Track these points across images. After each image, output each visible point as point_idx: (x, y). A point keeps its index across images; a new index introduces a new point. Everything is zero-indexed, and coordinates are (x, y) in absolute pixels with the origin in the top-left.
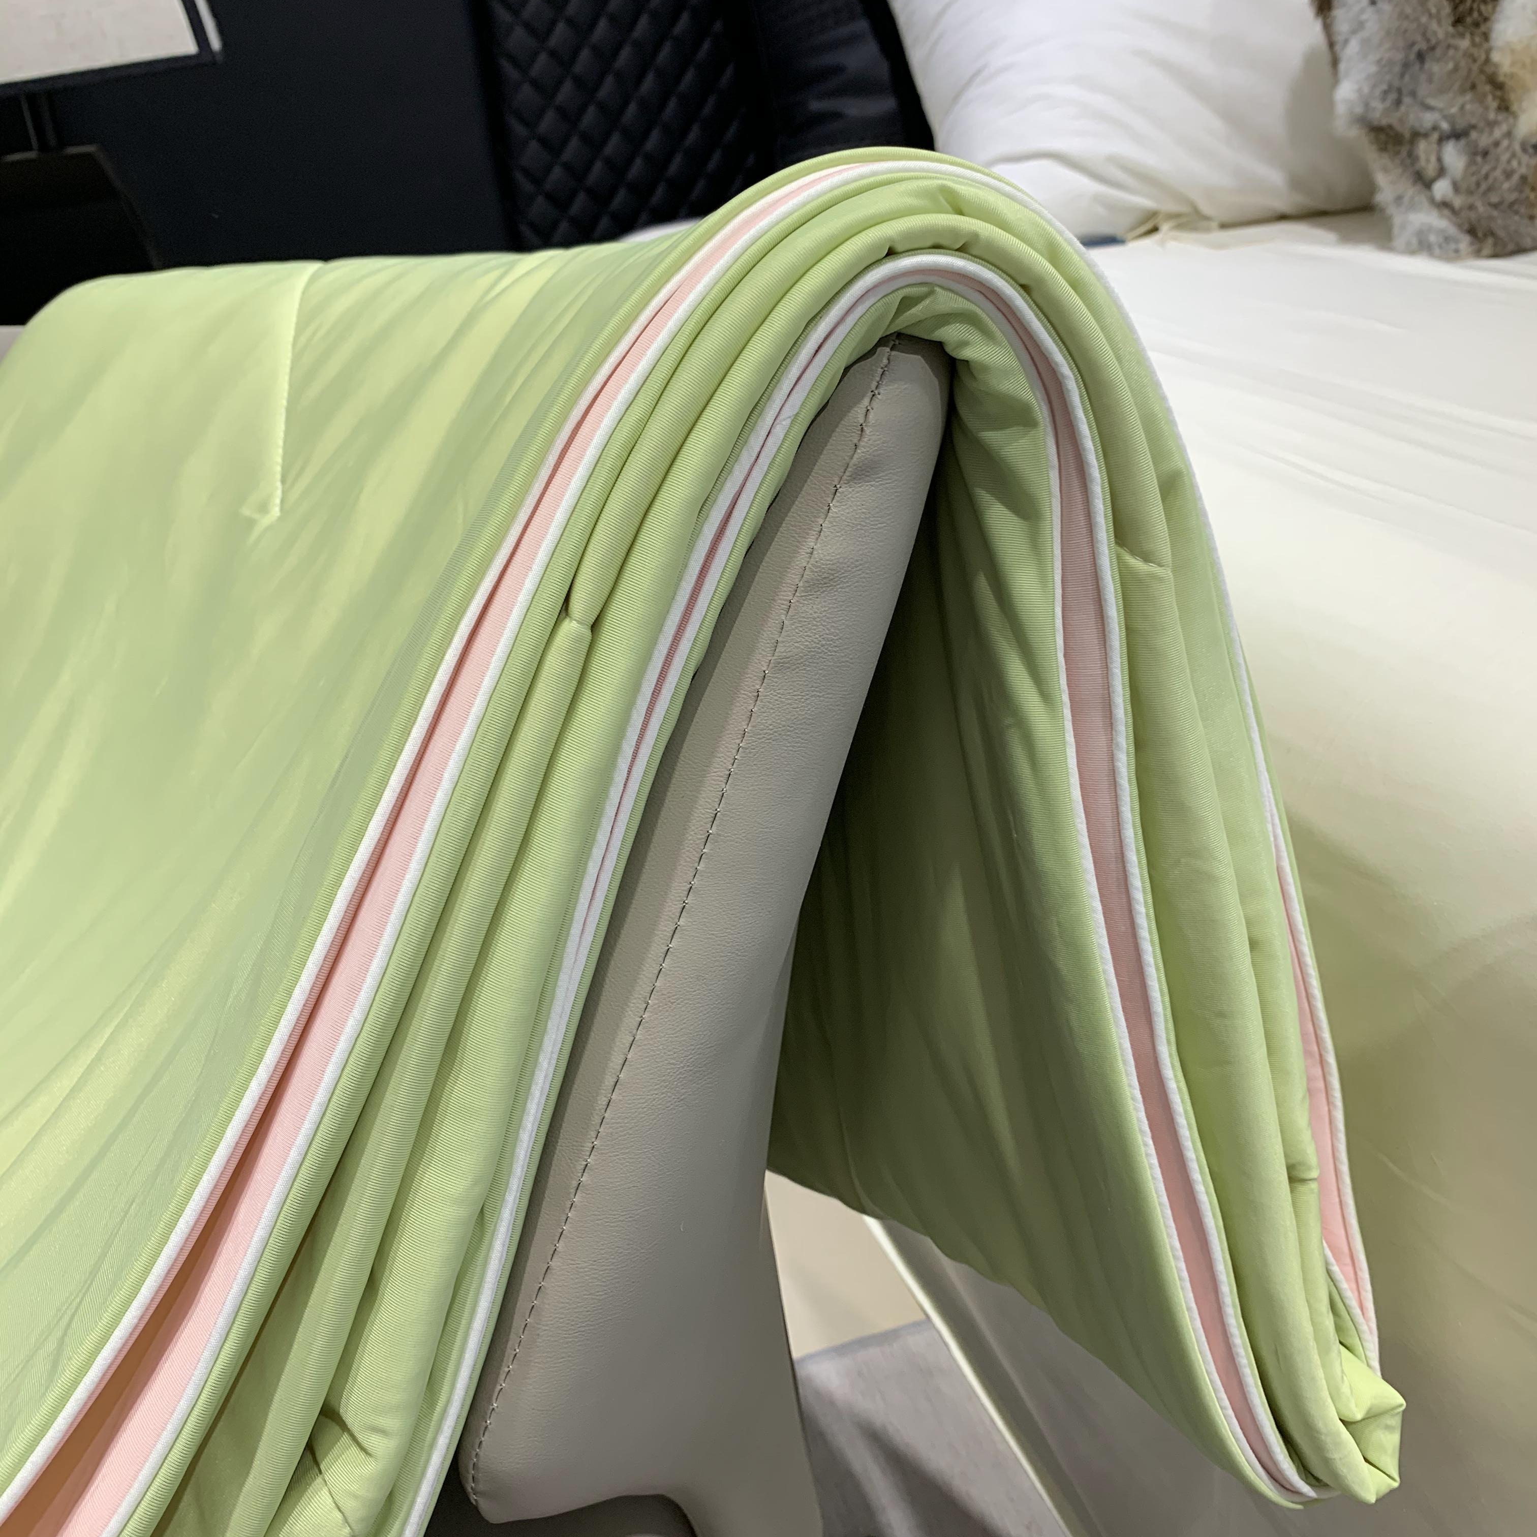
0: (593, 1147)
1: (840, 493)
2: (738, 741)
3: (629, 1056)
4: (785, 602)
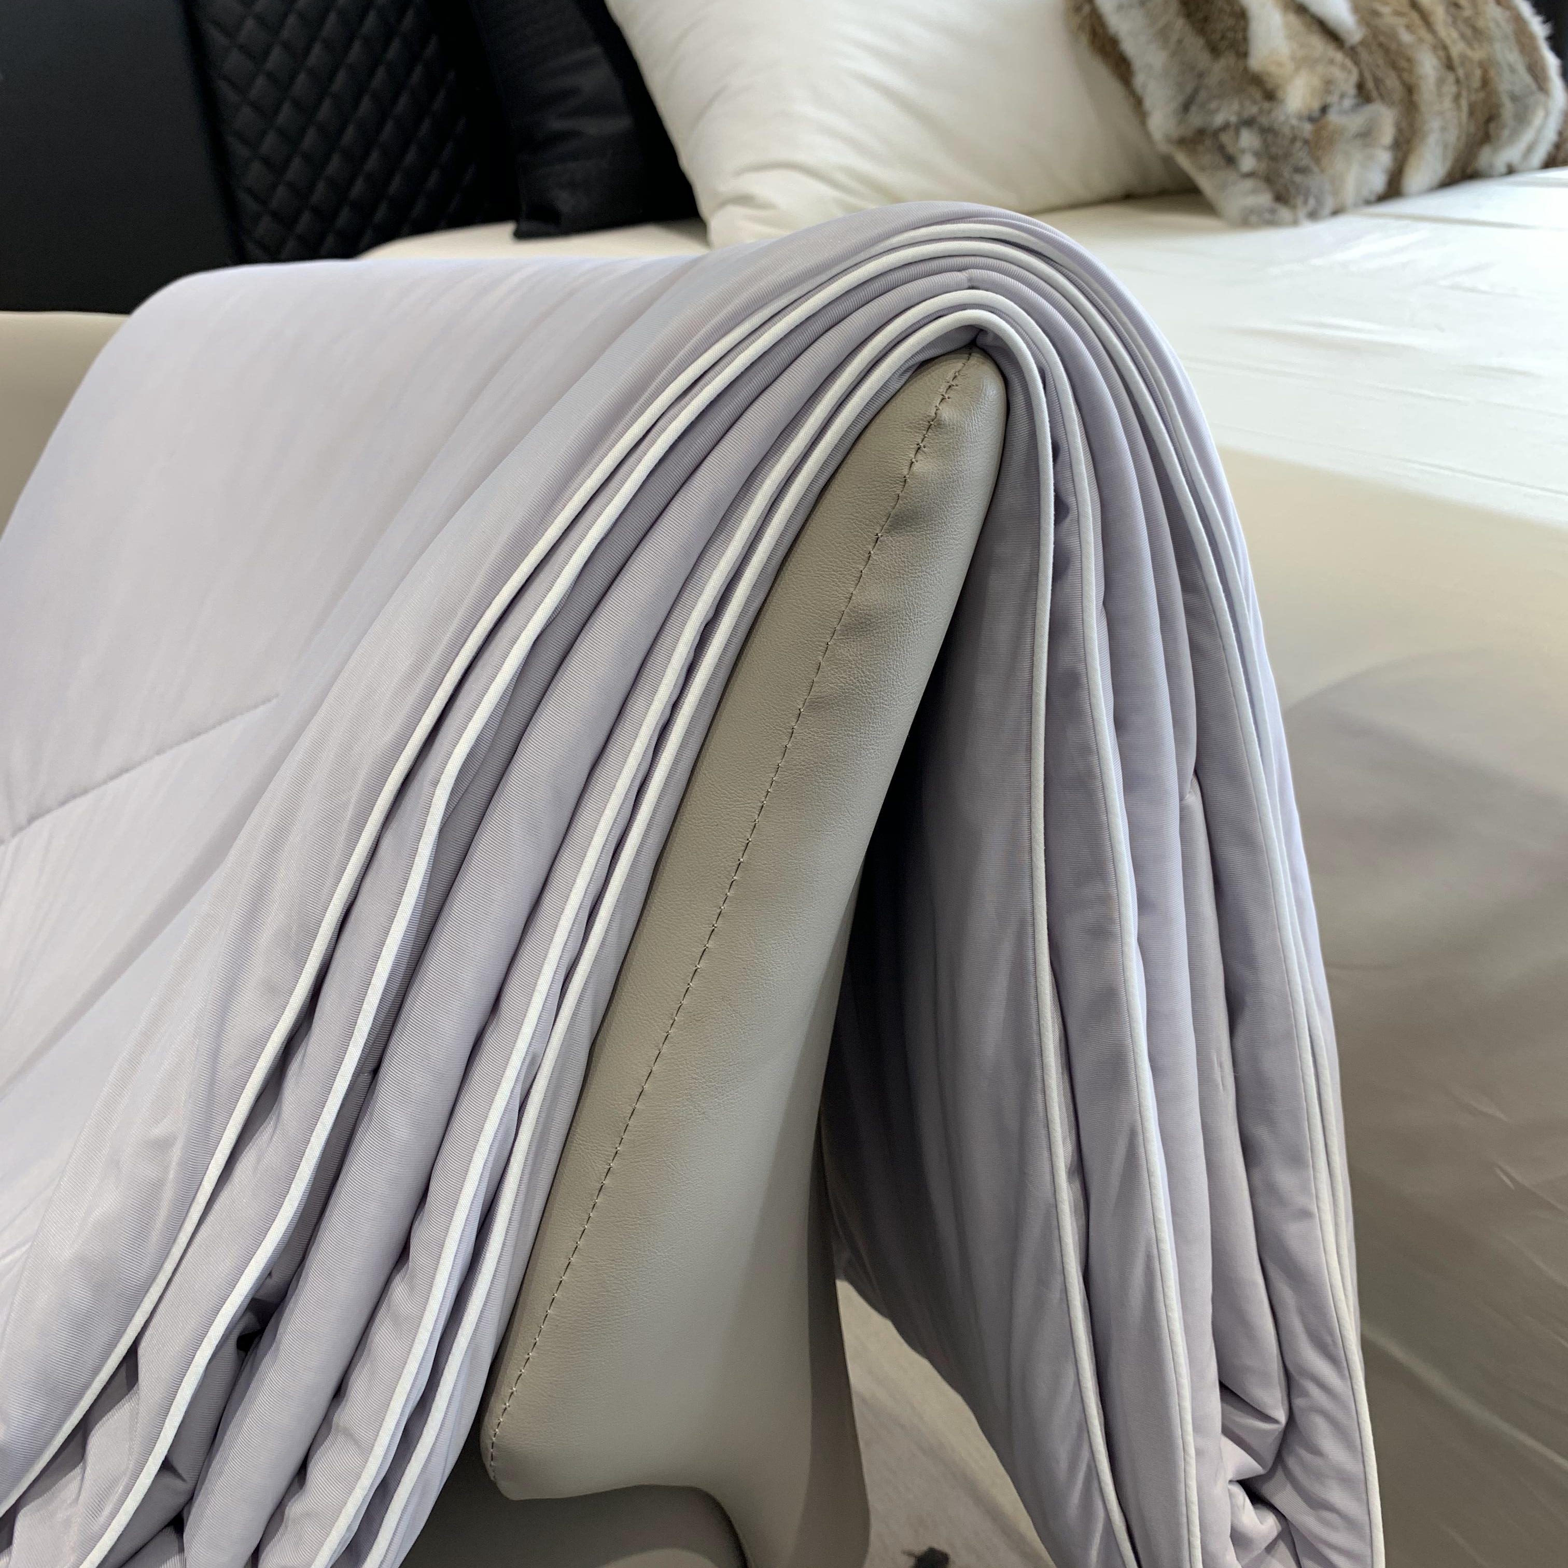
0: (616, 1152)
1: (881, 541)
2: (772, 775)
3: (656, 1069)
4: (822, 644)
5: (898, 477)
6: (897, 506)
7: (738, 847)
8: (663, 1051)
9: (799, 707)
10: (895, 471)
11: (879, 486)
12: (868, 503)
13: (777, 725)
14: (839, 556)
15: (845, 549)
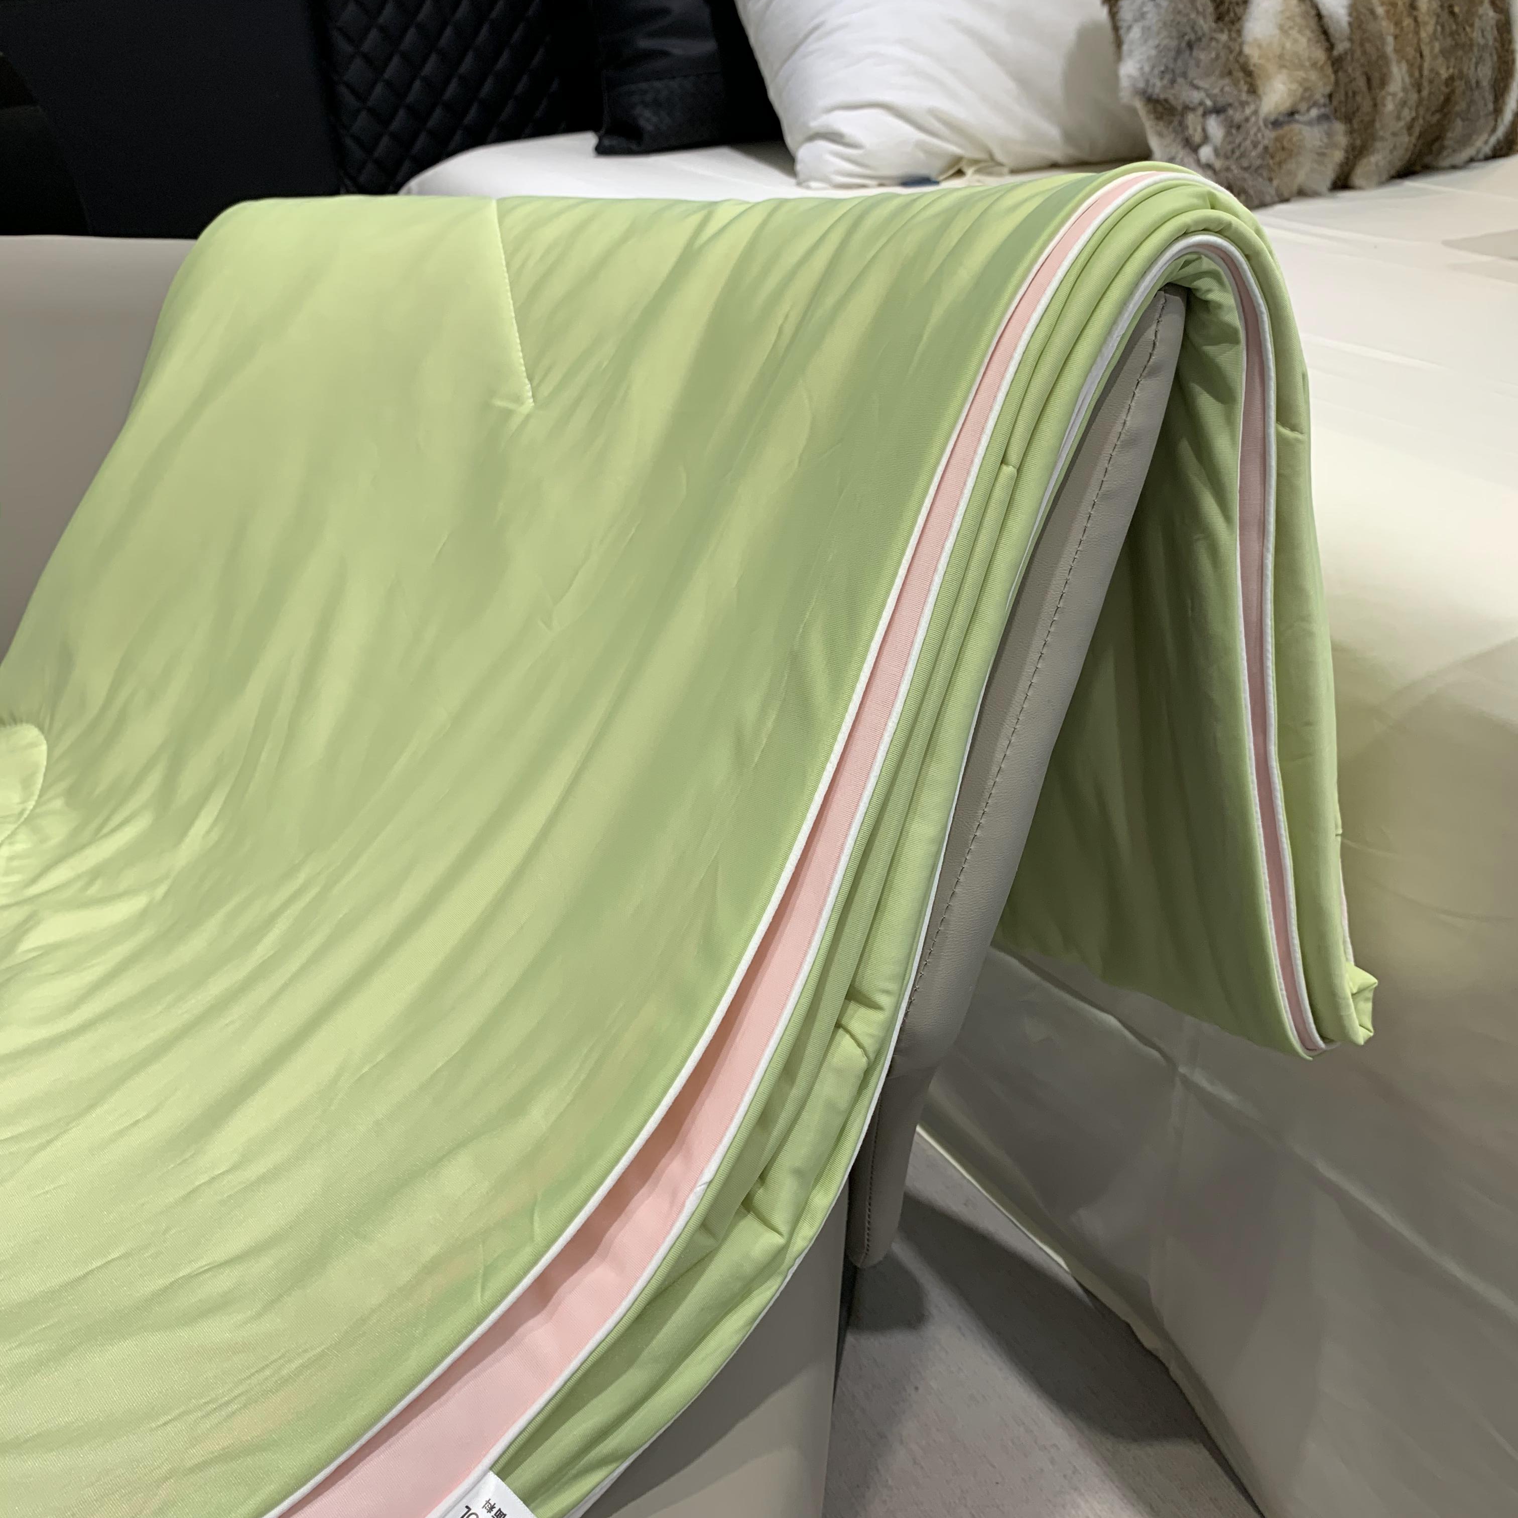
0: (983, 814)
1: (1142, 384)
2: (1077, 547)
3: (1008, 753)
6: (1151, 360)
7: (1056, 597)
8: (1012, 741)
9: (1094, 498)
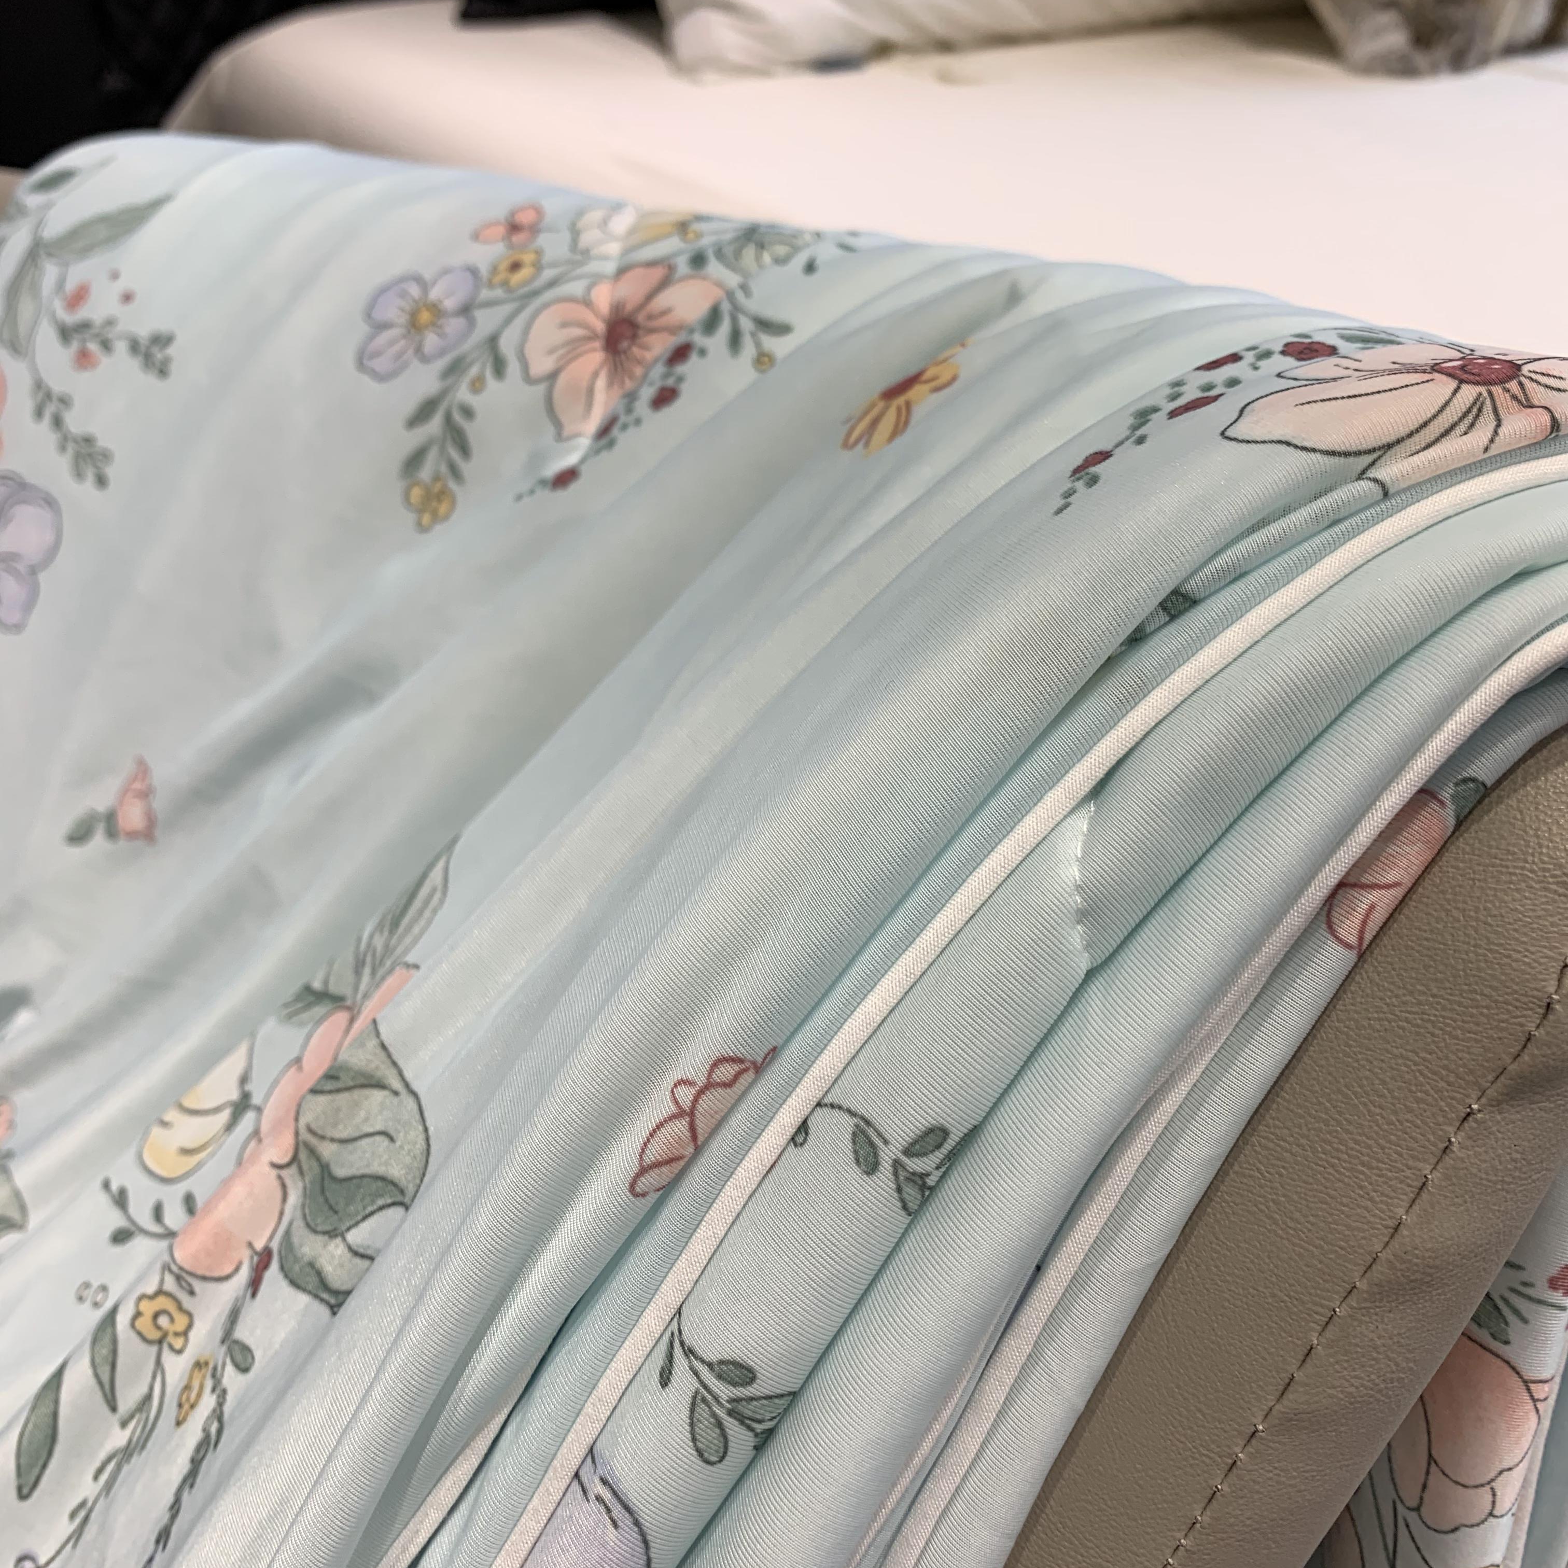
4: (1320, 1310)
5: (1533, 997)
6: (1526, 1057)
10: (1528, 981)
11: (1487, 1007)
12: (1456, 1038)
13: (1202, 1446)
14: (1377, 1133)
15: (1393, 1124)
